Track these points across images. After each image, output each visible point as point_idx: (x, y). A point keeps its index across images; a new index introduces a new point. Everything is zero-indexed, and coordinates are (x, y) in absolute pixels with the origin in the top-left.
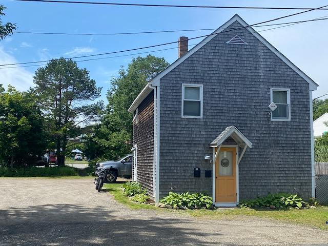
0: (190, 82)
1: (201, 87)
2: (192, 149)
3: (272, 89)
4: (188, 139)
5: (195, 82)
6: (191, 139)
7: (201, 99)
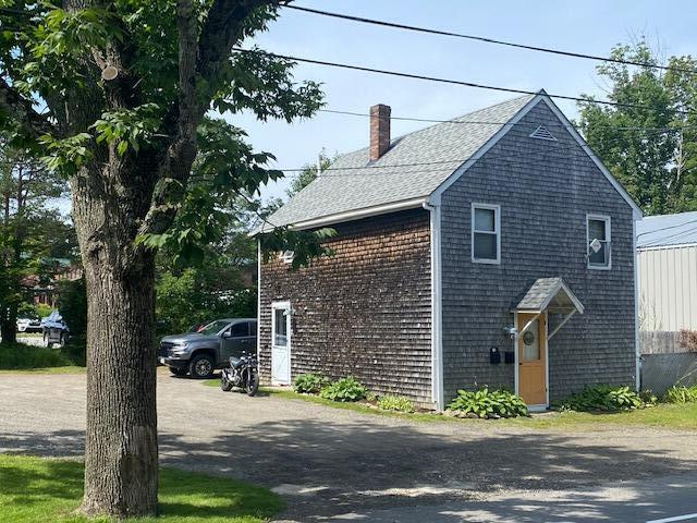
0: (483, 200)
1: (497, 208)
2: (487, 315)
3: (588, 216)
4: (481, 299)
5: (488, 201)
6: (486, 299)
7: (498, 231)
